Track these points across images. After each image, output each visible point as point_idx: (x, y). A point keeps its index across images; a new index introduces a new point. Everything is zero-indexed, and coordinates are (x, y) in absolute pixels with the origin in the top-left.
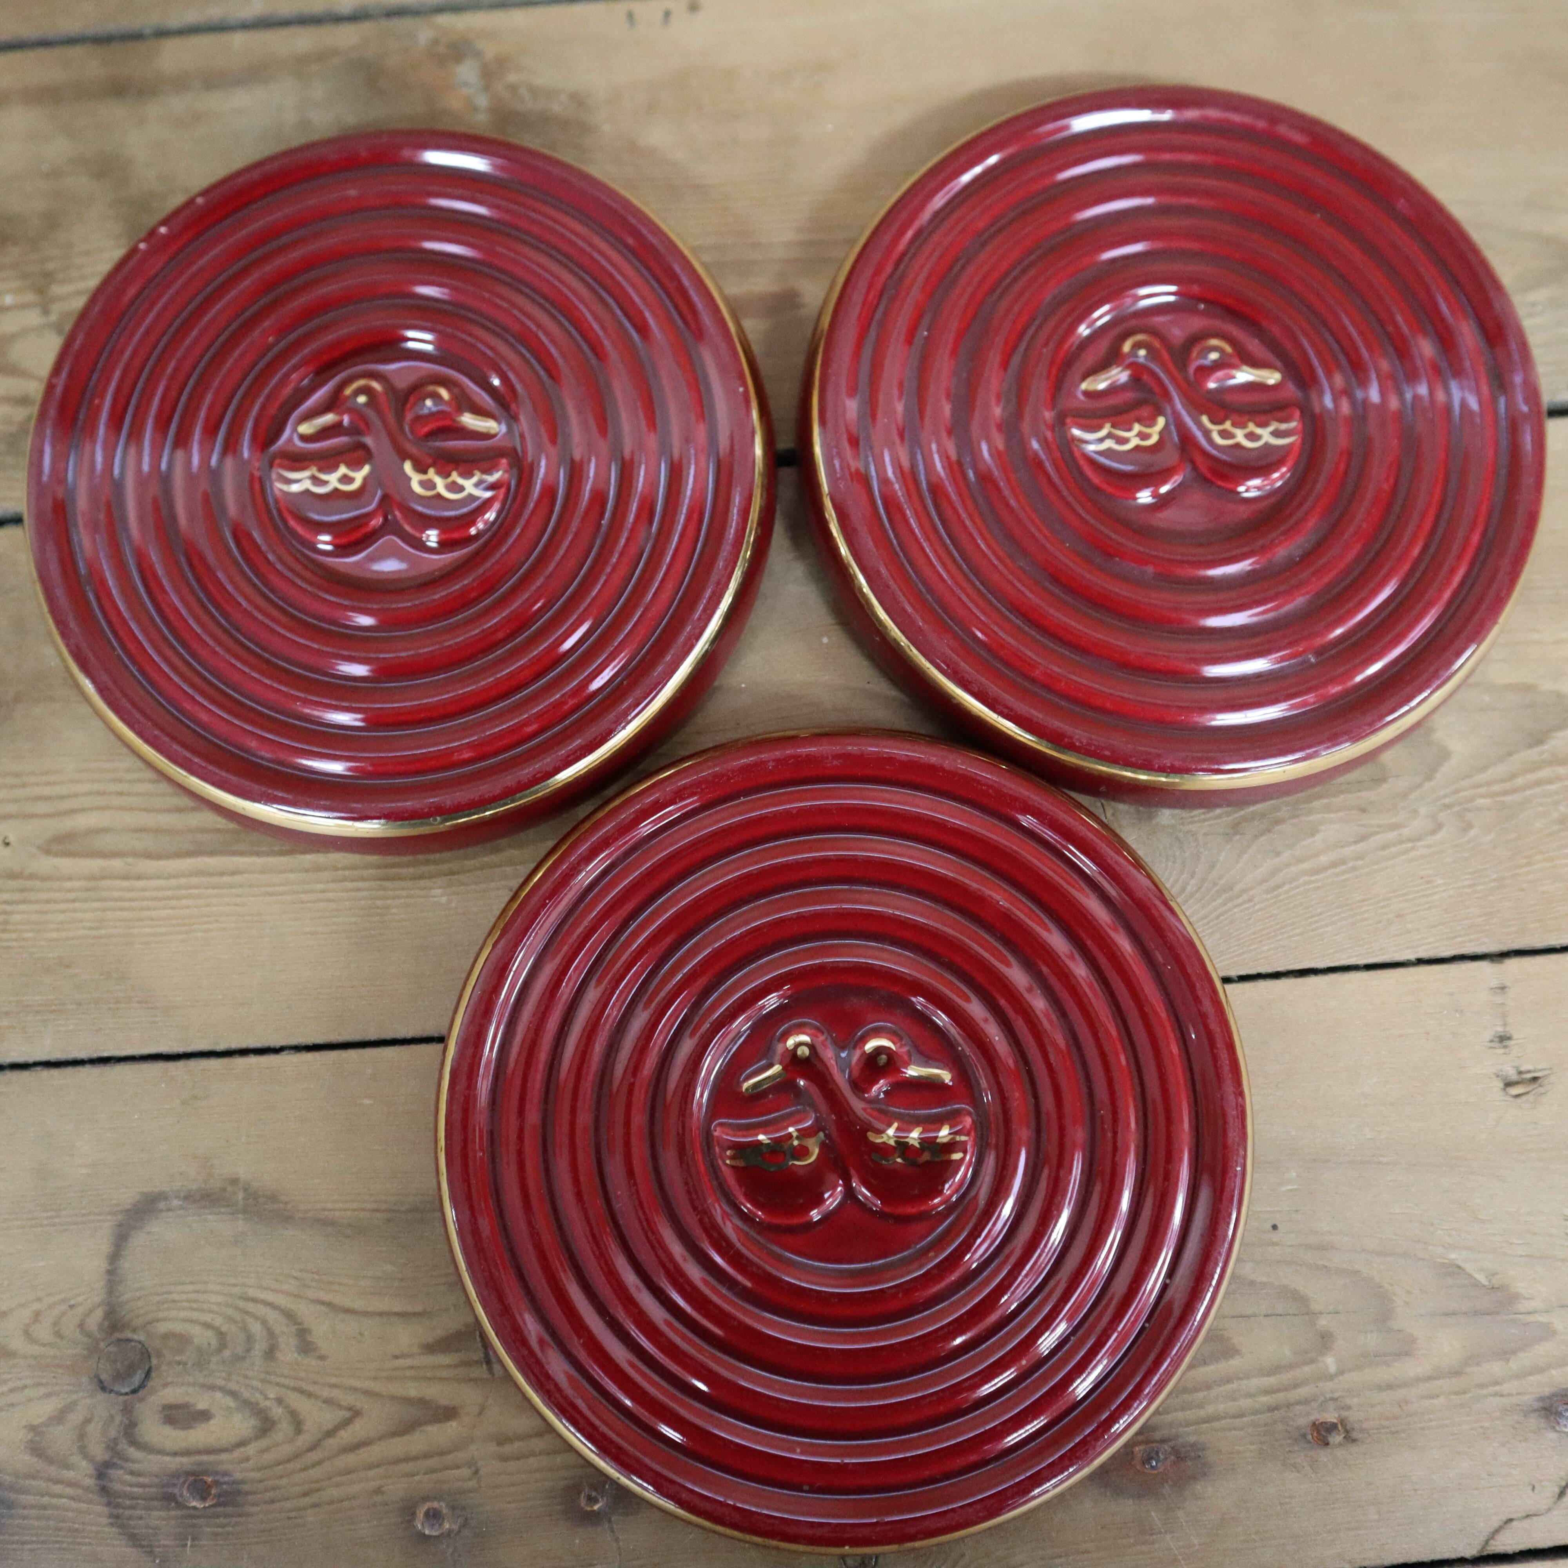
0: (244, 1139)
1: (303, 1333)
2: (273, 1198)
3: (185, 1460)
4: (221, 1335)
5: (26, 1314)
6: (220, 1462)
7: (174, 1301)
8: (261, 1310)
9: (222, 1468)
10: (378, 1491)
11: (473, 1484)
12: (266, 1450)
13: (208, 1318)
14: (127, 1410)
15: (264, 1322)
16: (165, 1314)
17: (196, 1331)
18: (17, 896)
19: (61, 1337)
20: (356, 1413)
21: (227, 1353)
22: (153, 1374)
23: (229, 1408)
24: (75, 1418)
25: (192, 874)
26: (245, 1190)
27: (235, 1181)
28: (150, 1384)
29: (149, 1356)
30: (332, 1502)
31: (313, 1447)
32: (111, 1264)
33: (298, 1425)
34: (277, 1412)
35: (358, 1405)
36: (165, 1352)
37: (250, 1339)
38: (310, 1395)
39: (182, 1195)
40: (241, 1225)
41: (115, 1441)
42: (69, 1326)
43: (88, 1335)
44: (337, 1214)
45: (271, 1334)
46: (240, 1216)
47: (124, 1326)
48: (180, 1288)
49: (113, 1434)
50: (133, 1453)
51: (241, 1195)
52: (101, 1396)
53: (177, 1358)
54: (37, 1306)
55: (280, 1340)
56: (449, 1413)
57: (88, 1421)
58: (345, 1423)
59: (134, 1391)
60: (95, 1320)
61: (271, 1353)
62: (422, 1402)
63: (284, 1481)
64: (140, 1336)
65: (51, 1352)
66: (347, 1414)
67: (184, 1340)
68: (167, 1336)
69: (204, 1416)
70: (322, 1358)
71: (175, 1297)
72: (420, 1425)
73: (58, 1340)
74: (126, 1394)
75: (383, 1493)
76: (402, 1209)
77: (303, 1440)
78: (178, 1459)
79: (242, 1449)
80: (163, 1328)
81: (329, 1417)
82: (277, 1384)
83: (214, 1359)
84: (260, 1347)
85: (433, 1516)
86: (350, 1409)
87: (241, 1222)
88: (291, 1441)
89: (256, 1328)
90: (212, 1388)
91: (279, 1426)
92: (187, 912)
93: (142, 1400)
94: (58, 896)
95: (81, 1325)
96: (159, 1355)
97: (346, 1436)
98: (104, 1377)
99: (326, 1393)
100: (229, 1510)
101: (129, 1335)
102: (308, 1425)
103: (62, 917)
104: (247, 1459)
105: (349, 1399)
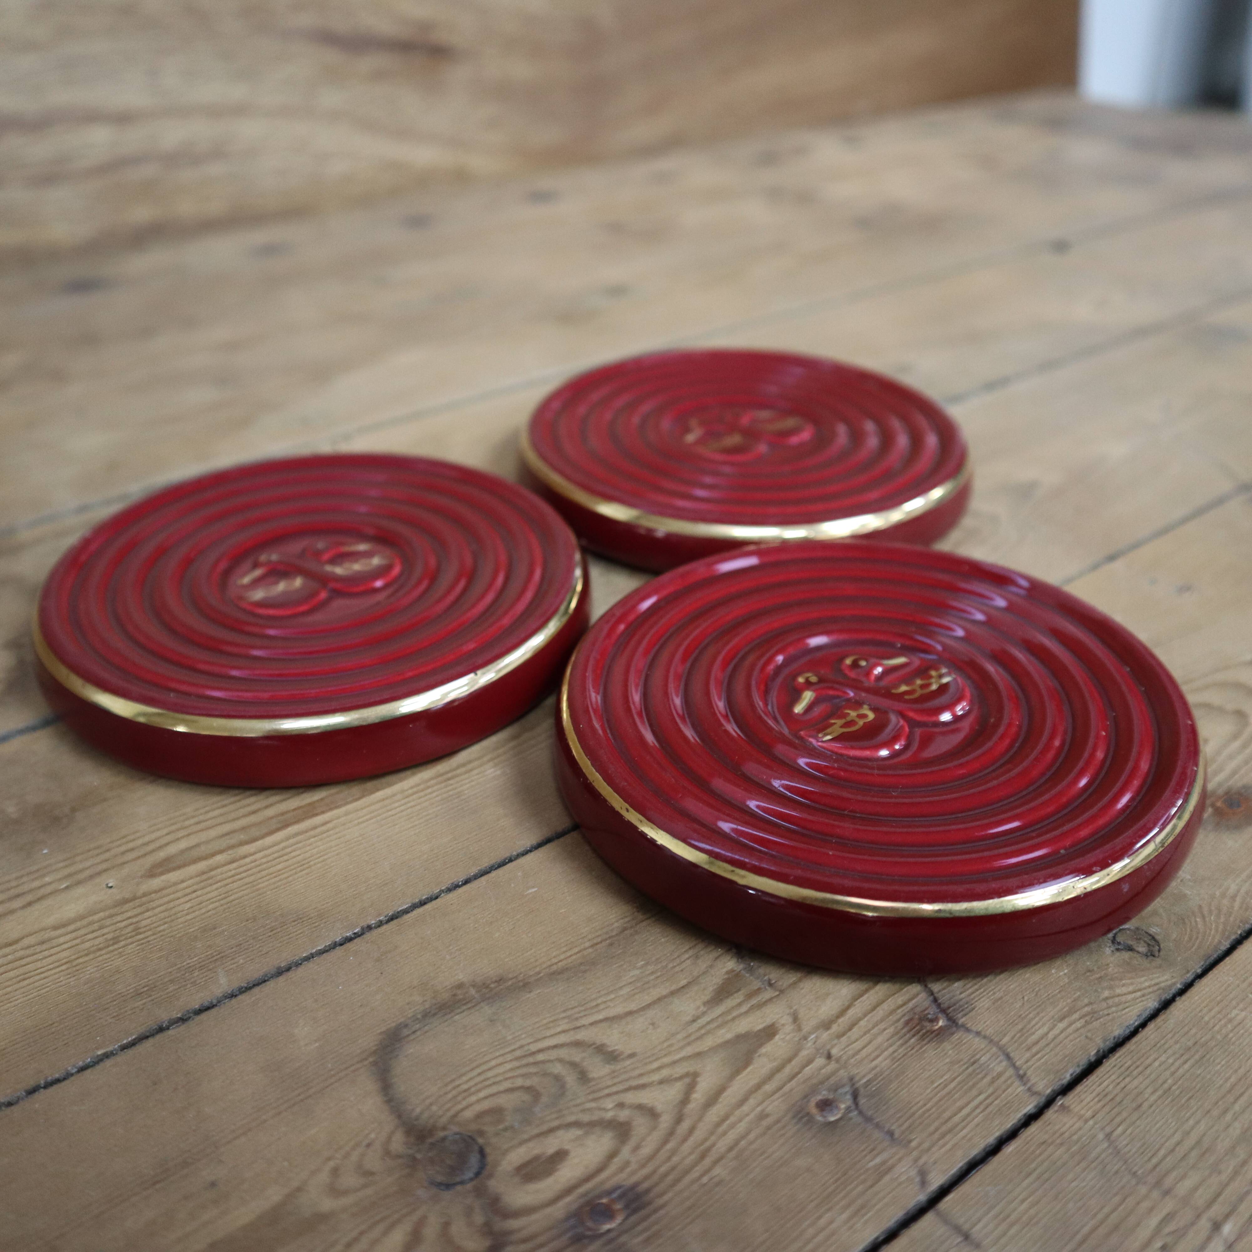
0: (448, 957)
1: (600, 1049)
2: (500, 980)
3: (568, 1199)
4: (528, 1089)
5: (324, 1177)
6: (603, 1183)
7: (465, 1091)
8: (553, 1055)
9: (608, 1185)
10: (763, 1116)
11: (833, 1066)
12: (637, 1148)
13: (507, 1085)
14: (480, 1192)
15: (560, 1060)
16: (464, 1103)
17: (503, 1101)
18: (139, 910)
19: (372, 1174)
20: (695, 1076)
21: (544, 1099)
22: (488, 1150)
23: (578, 1138)
24: (430, 1231)
25: (288, 839)
26: (474, 986)
27: (461, 986)
28: (490, 1159)
29: (474, 1140)
30: (730, 1149)
31: (679, 1119)
32: (386, 1095)
33: (652, 1113)
34: (623, 1115)
35: (691, 1070)
36: (485, 1128)
37: (558, 1078)
38: (643, 1086)
39: (419, 1016)
40: (487, 1010)
41: (487, 1224)
42: (374, 1161)
43: (399, 1156)
44: (564, 962)
45: (574, 1065)
46: (482, 1004)
47: (431, 1131)
48: (465, 1078)
49: (479, 1219)
50: (513, 1224)
51: (473, 991)
52: (447, 1195)
53: (501, 1127)
54: (332, 1164)
55: (585, 1064)
56: (770, 1032)
57: (446, 1225)
58: (691, 1088)
59: (478, 1174)
60: (398, 1143)
61: (583, 1077)
62: (739, 1038)
63: (675, 1159)
64: (455, 1129)
65: (369, 1191)
66: (687, 1080)
67: (497, 1112)
68: (480, 1116)
69: (560, 1156)
70: (632, 1055)
71: (465, 1087)
72: (755, 1051)
73: (370, 1178)
74: (471, 1180)
75: (767, 1116)
76: (614, 934)
77: (665, 1121)
78: (561, 1204)
79: (616, 1160)
80: (468, 1114)
81: (674, 1092)
82: (609, 1095)
83: (537, 1109)
84: (571, 1079)
85: (825, 1105)
86: (687, 1075)
87: (486, 1008)
88: (654, 1128)
89: (558, 1069)
90: (552, 1130)
91: (635, 1123)
92: (300, 858)
93: (490, 1176)
94: (179, 894)
95: (387, 1153)
96: (481, 1133)
97: (698, 1096)
98: (440, 1178)
99: (656, 1077)
100: (643, 1213)
101: (441, 1134)
102: (659, 1108)
103: (188, 905)
104: (627, 1163)
105: (679, 1070)
